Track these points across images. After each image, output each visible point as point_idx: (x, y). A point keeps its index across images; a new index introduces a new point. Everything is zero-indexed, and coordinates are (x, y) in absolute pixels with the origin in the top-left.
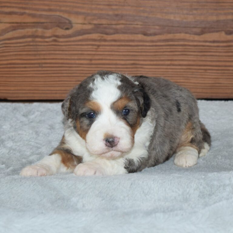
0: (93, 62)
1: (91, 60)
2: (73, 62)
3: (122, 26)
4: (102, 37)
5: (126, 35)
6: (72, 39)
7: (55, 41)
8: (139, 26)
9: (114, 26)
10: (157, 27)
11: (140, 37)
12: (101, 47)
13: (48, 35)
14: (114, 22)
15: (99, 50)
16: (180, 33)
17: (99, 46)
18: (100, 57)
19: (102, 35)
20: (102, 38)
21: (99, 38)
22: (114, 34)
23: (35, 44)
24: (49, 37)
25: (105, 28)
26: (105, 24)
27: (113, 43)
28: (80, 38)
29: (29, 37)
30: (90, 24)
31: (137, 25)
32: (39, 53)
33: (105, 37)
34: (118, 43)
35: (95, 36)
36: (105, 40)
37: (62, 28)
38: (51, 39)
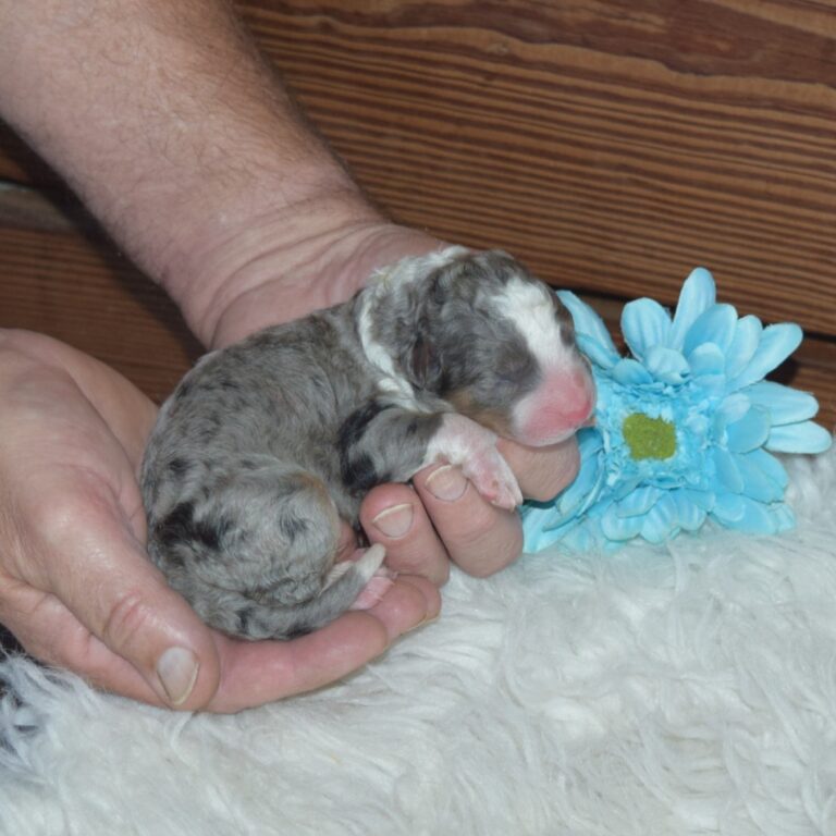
0: (469, 131)
1: (459, 122)
2: (392, 116)
3: (585, 17)
4: (505, 45)
5: (599, 55)
6: (393, 33)
7: (326, 28)
8: (651, 29)
9: (549, 12)
10: (723, 46)
11: (653, 69)
12: (496, 83)
15: (490, 90)
16: (811, 81)
17: (491, 76)
18: (494, 118)
19: (505, 38)
20: (505, 50)
21: (493, 48)
22: (554, 40)
24: (308, 12)
25: (518, 13)
27: (550, 77)
28: (423, 33)
31: (643, 21)
33: (518, 47)
34: (567, 81)
35: (473, 35)
36: (513, 60)
38: (314, 20)
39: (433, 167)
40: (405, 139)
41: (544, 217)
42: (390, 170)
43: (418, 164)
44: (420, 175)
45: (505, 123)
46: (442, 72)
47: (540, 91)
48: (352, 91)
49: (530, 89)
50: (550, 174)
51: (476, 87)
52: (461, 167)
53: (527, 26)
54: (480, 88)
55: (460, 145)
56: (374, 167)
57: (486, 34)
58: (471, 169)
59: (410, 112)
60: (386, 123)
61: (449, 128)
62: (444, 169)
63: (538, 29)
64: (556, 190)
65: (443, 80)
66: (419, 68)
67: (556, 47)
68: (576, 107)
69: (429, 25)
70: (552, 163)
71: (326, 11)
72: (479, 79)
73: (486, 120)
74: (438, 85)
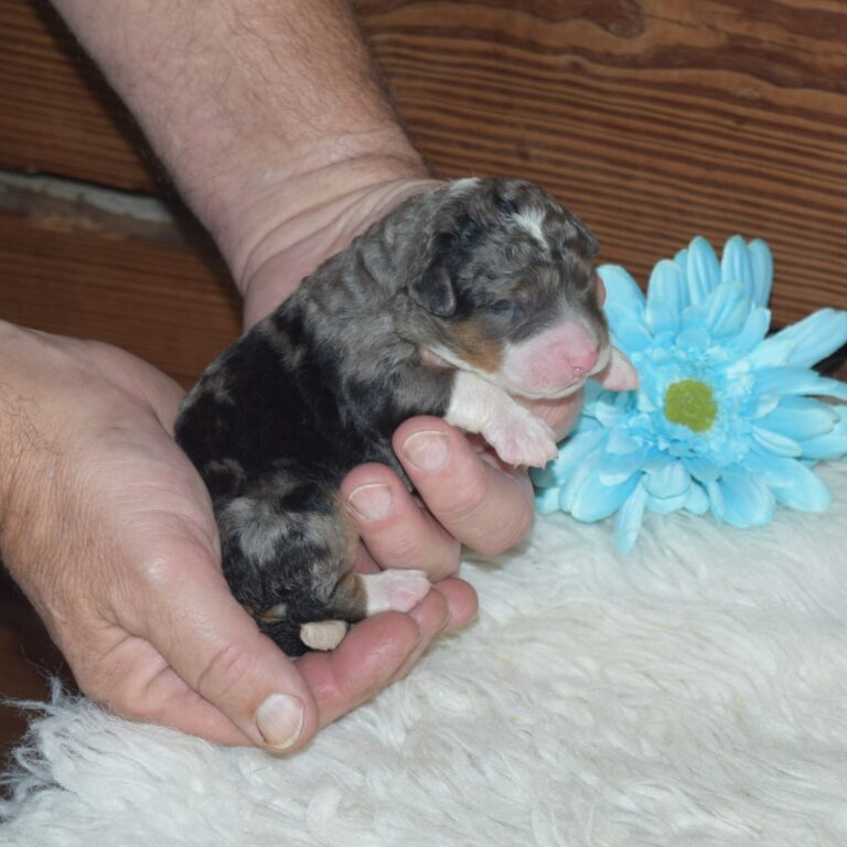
0: (718, 175)
1: (709, 166)
2: (641, 159)
3: (839, 62)
4: (756, 89)
6: (644, 75)
7: (576, 68)
9: (803, 57)
12: (747, 127)
13: (552, 42)
14: (804, 41)
15: (740, 134)
17: (742, 120)
18: (745, 163)
19: (756, 81)
20: (757, 95)
21: (745, 92)
22: (806, 85)
23: (501, 65)
24: (558, 51)
25: (771, 56)
26: (771, 42)
27: (801, 122)
28: (675, 75)
29: (481, 35)
30: (712, 27)
32: (517, 101)
33: (768, 90)
34: (818, 126)
35: (725, 78)
36: (766, 104)
37: (605, 27)
38: (564, 59)
39: (681, 212)
40: (653, 182)
41: (794, 265)
42: (638, 213)
43: (665, 208)
44: (666, 219)
45: (756, 168)
46: (693, 115)
47: (792, 137)
48: (601, 133)
49: (781, 134)
50: (800, 222)
51: (725, 131)
52: (711, 212)
53: (780, 70)
54: (731, 132)
55: (709, 190)
56: (620, 210)
57: (737, 77)
58: (721, 214)
59: (660, 155)
60: (635, 166)
61: (698, 172)
62: (692, 214)
63: (790, 73)
64: (807, 238)
65: (696, 124)
66: (670, 110)
67: (810, 92)
68: (826, 154)
69: (681, 67)
70: (801, 210)
71: (576, 50)
72: (730, 123)
73: (737, 165)
74: (689, 128)
